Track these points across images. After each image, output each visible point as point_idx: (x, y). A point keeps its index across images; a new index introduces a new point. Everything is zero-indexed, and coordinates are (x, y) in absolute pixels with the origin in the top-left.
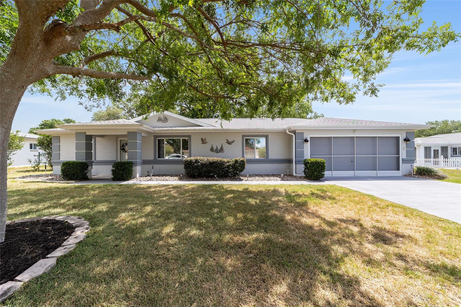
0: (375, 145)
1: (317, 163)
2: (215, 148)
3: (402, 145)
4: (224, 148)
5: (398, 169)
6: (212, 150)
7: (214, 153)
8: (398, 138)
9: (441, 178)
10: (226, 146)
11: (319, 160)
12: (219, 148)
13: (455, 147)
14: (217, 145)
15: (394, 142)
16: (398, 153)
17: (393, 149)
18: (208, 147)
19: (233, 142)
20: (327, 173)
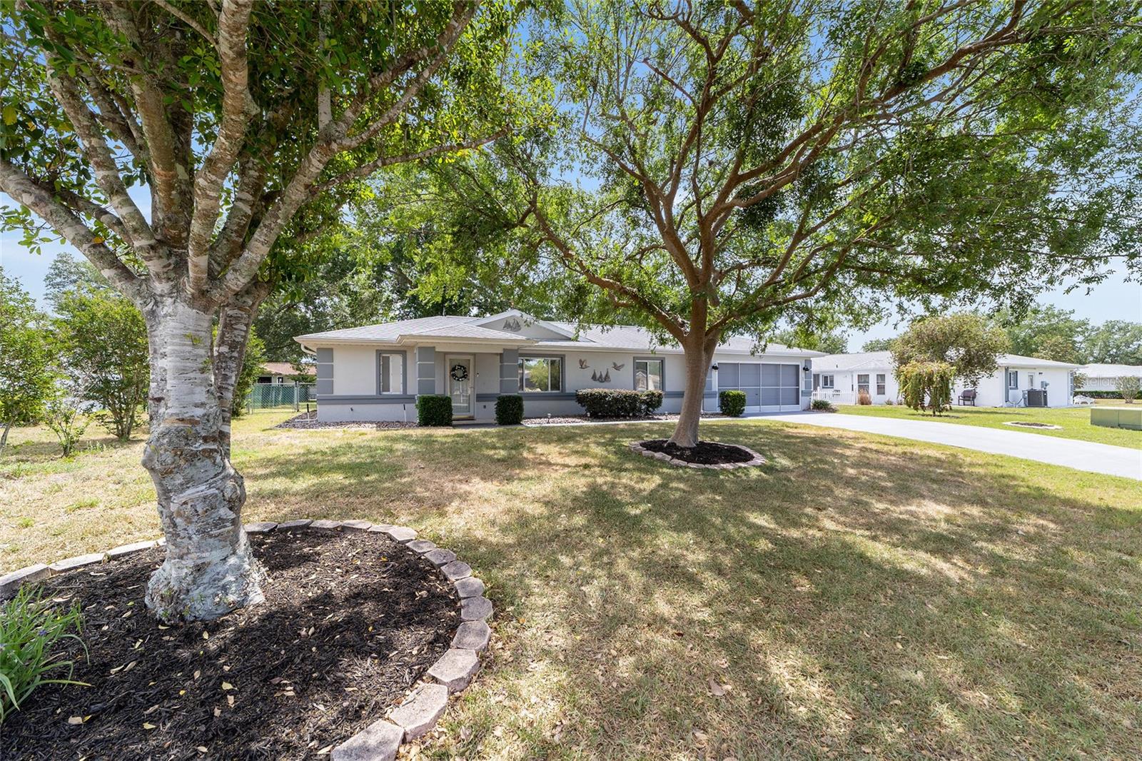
0: (777, 374)
1: (739, 396)
2: (598, 376)
3: (802, 374)
4: (610, 375)
5: (798, 403)
6: (594, 377)
7: (597, 383)
8: (797, 367)
9: (834, 411)
10: (613, 373)
11: (740, 392)
12: (604, 376)
13: (826, 374)
14: (601, 371)
15: (793, 371)
16: (798, 384)
17: (793, 380)
18: (588, 373)
19: (623, 366)
20: (747, 409)
